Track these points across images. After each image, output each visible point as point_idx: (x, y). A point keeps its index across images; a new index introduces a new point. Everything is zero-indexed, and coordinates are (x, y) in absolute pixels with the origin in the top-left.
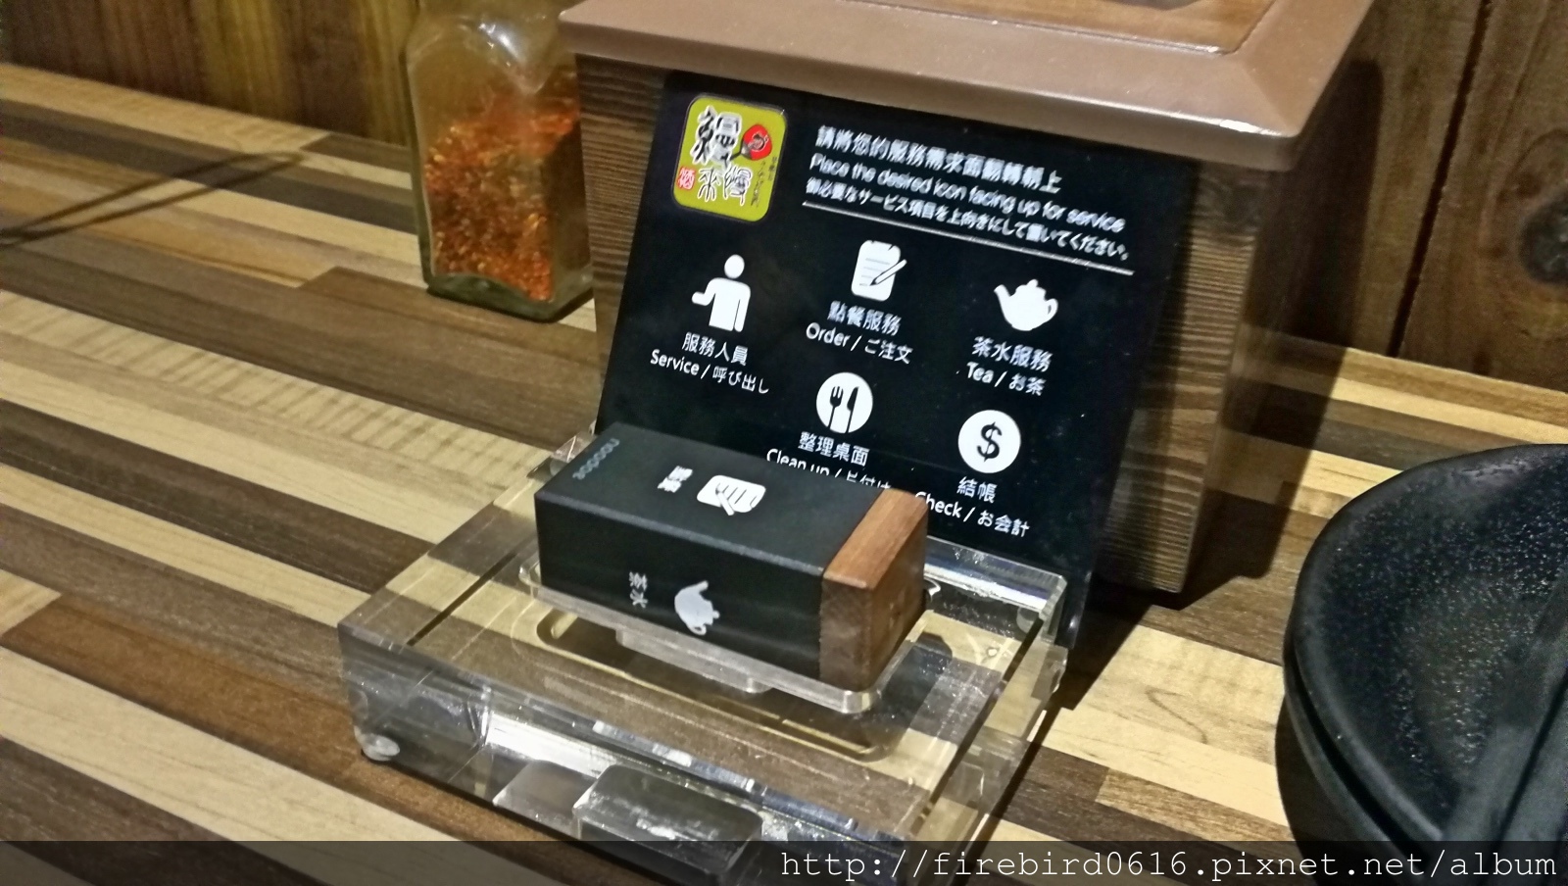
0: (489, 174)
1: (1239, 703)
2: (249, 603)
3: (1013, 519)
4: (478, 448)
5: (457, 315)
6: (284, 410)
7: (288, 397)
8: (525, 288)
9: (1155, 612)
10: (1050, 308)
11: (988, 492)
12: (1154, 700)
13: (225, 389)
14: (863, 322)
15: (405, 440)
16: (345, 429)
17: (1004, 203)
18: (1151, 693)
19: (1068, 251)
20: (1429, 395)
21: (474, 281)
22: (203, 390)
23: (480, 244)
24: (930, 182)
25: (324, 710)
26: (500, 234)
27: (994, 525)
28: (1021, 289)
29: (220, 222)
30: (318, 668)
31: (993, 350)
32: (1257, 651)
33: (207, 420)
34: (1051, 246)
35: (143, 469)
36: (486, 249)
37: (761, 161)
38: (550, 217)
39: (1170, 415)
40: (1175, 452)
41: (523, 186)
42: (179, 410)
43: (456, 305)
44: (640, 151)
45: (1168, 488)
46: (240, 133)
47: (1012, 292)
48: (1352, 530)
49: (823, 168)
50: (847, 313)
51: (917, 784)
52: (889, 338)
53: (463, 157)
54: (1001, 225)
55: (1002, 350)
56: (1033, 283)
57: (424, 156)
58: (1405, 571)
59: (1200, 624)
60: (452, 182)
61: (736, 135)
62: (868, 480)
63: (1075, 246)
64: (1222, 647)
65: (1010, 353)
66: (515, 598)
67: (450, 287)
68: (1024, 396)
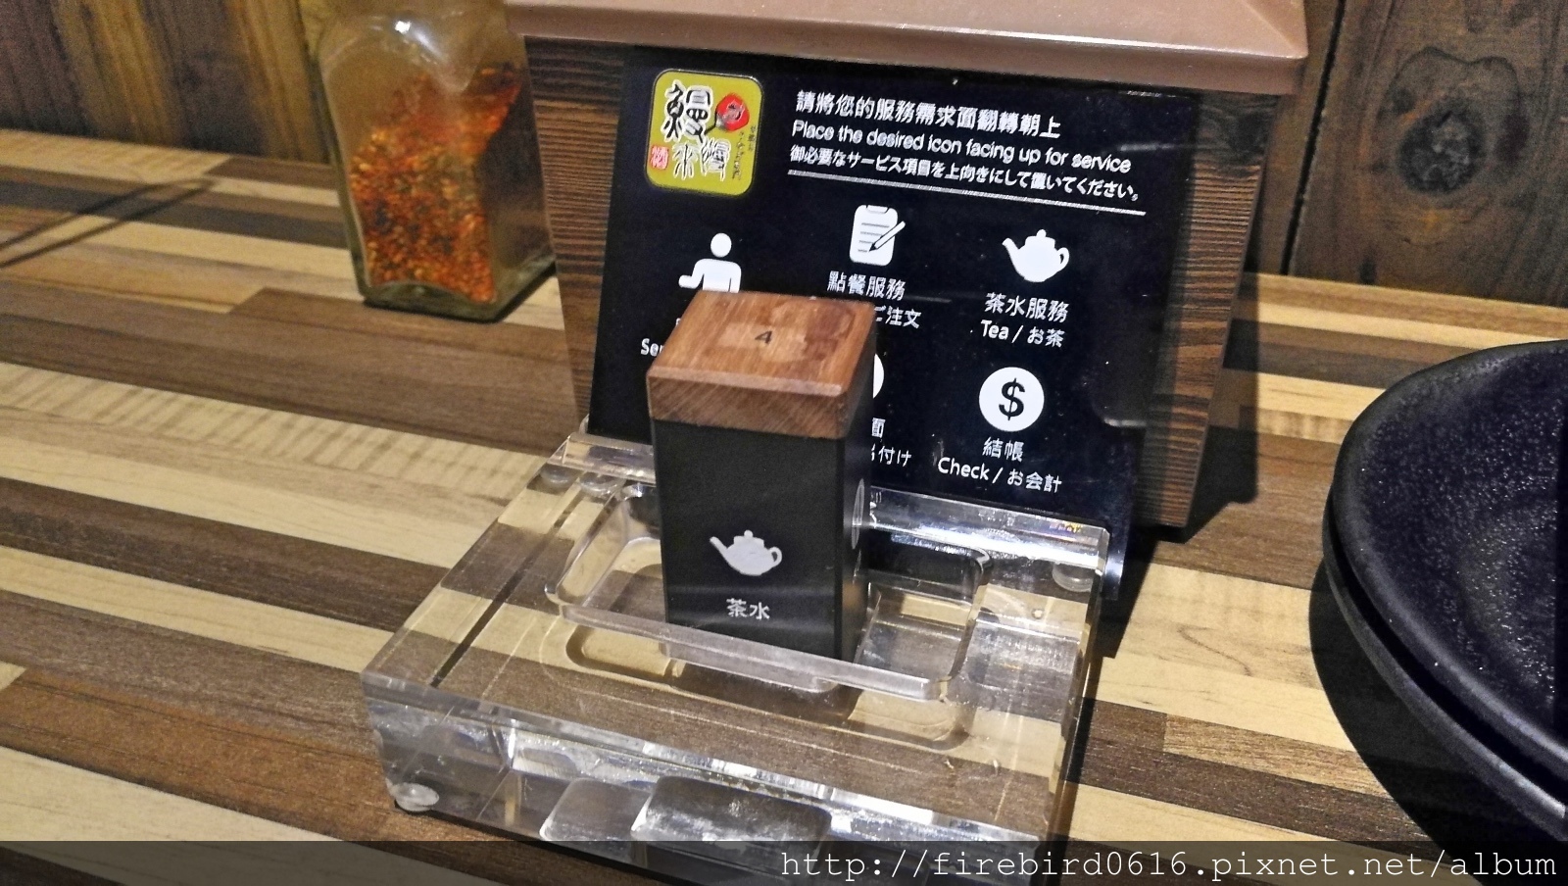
0: (420, 178)
1: (1268, 631)
2: (237, 653)
3: (1043, 476)
4: (450, 459)
5: (399, 324)
6: (237, 440)
7: (239, 426)
8: (466, 290)
9: (1164, 548)
10: (1062, 257)
11: (1016, 450)
12: (1188, 638)
13: (168, 425)
14: (865, 289)
15: (373, 458)
16: (307, 453)
17: (1003, 153)
18: (1182, 630)
19: (1076, 196)
20: (1342, 310)
21: (410, 288)
22: (143, 428)
23: (416, 250)
24: (921, 139)
25: (343, 763)
26: (435, 238)
27: (1025, 483)
28: (1029, 240)
29: (132, 253)
30: (328, 716)
31: (1007, 305)
32: (1268, 575)
33: (154, 460)
34: (1057, 193)
35: (94, 519)
36: (422, 255)
37: (738, 132)
38: (485, 216)
39: (1176, 353)
40: (1182, 390)
41: (457, 187)
42: (122, 454)
43: (396, 315)
44: (602, 134)
45: (1175, 425)
46: (137, 164)
47: (1020, 244)
48: (1368, 449)
49: (806, 134)
50: (847, 281)
51: (1003, 766)
52: (895, 304)
53: (390, 163)
54: (1002, 177)
55: (1016, 303)
56: (1042, 233)
57: (348, 168)
58: (1414, 482)
59: (1208, 555)
60: (381, 190)
61: (709, 108)
62: (887, 451)
63: (1083, 191)
64: (1235, 575)
65: (1025, 307)
66: (535, 619)
67: (387, 297)
68: (1044, 350)
